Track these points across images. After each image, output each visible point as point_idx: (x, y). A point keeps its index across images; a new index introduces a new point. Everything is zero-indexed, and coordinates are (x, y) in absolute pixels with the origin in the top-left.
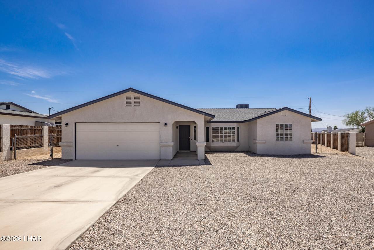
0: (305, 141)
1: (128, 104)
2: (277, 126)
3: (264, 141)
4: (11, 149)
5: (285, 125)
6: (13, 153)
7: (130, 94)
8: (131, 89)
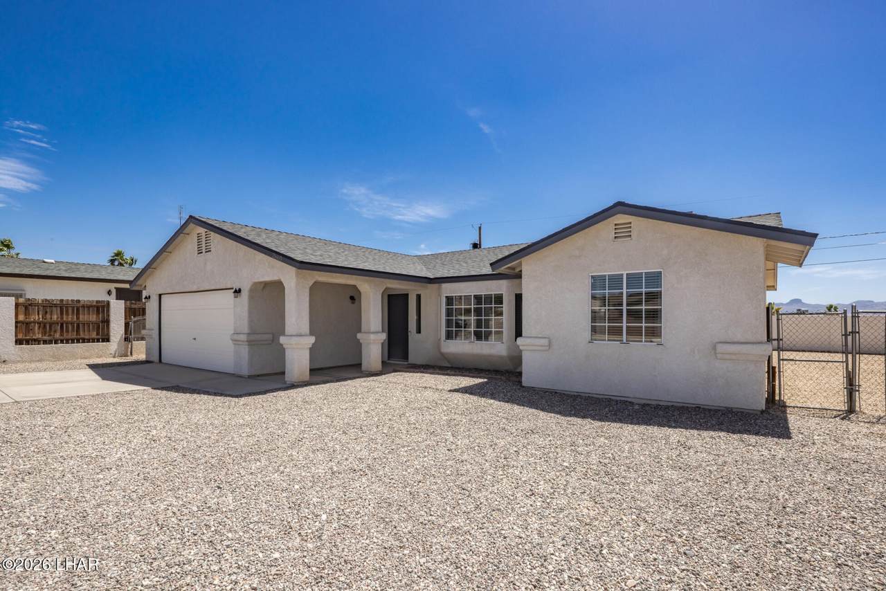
0: (720, 348)
1: (200, 251)
3: (545, 342)
4: (126, 339)
5: (633, 276)
6: (130, 346)
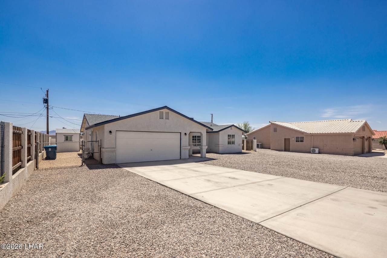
1: (161, 118)
2: (229, 136)
3: (223, 145)
5: (232, 135)
7: (165, 111)
8: (166, 107)
